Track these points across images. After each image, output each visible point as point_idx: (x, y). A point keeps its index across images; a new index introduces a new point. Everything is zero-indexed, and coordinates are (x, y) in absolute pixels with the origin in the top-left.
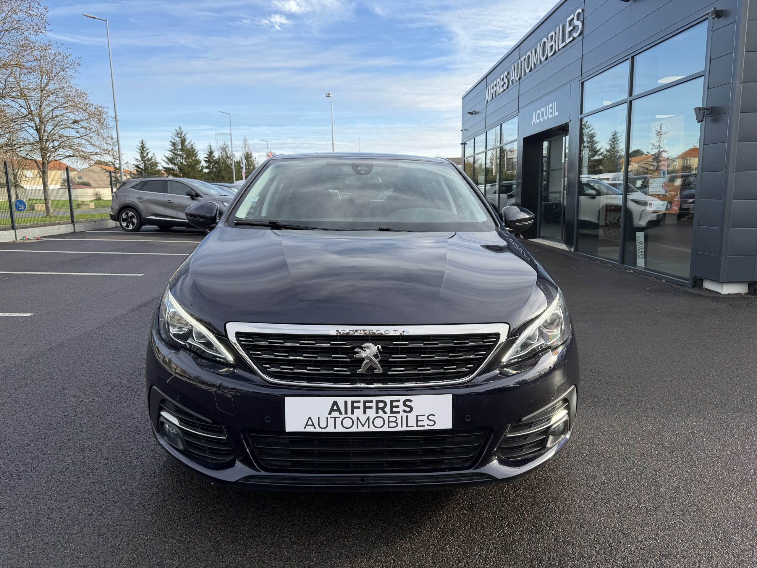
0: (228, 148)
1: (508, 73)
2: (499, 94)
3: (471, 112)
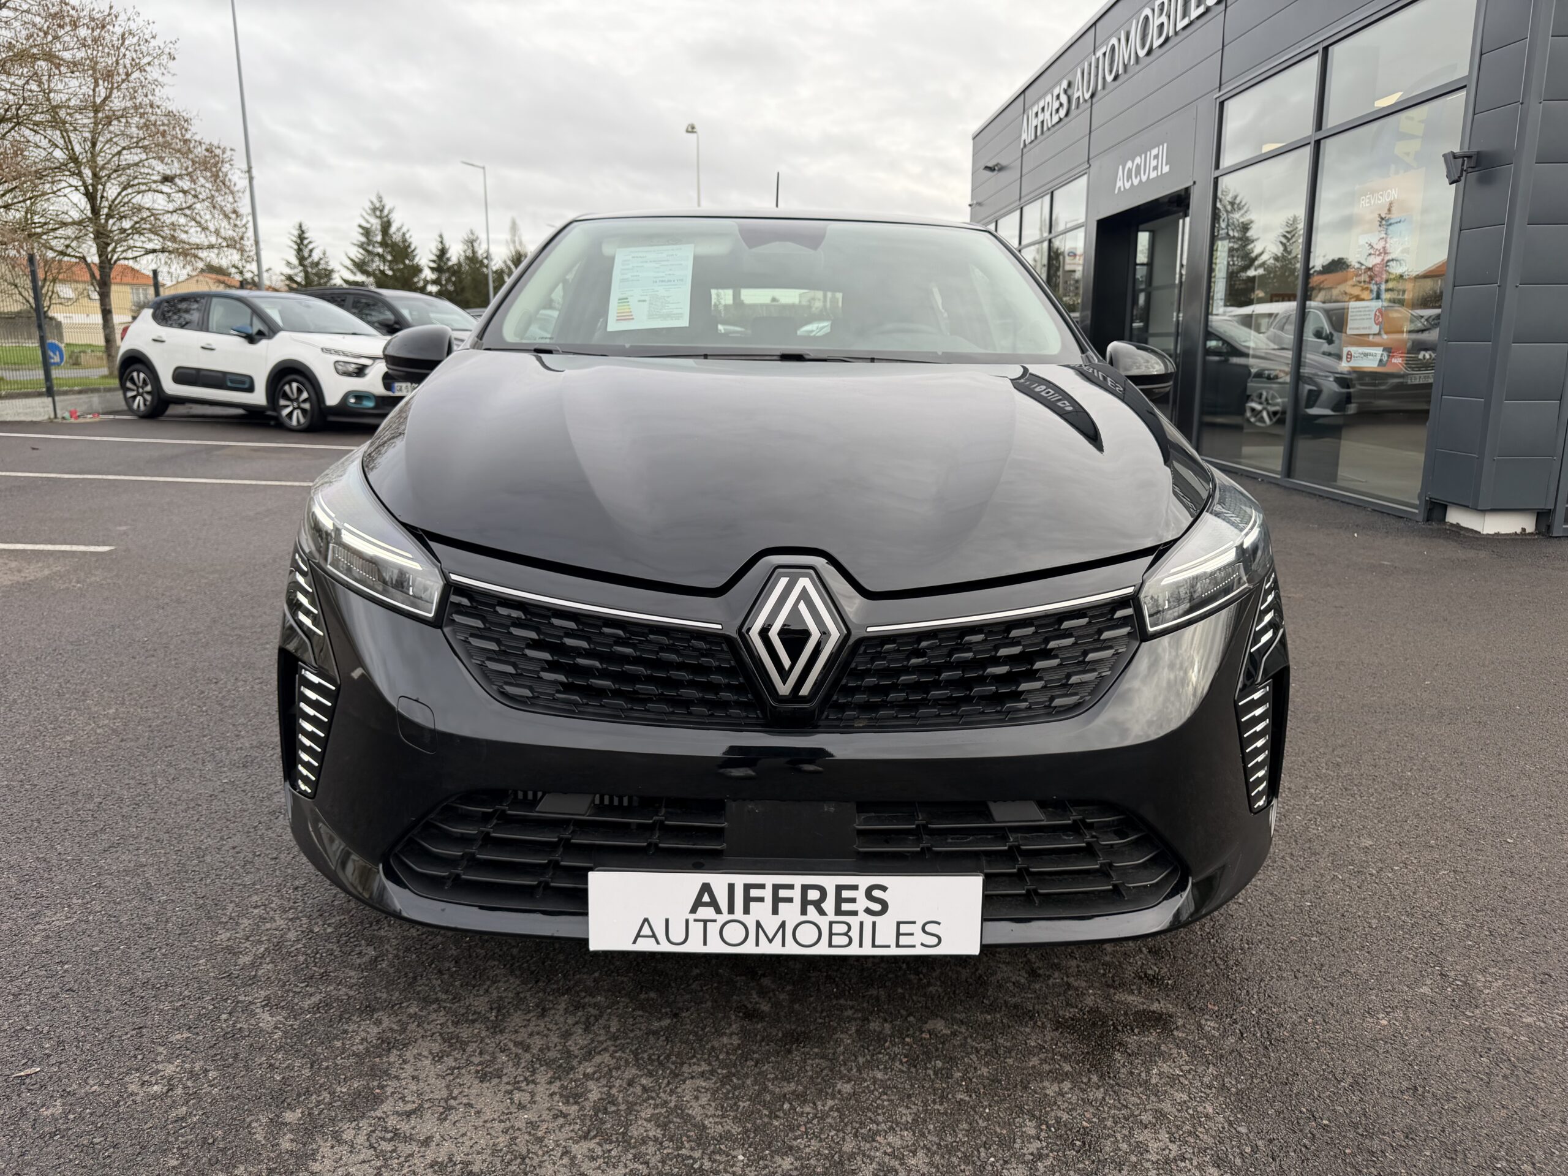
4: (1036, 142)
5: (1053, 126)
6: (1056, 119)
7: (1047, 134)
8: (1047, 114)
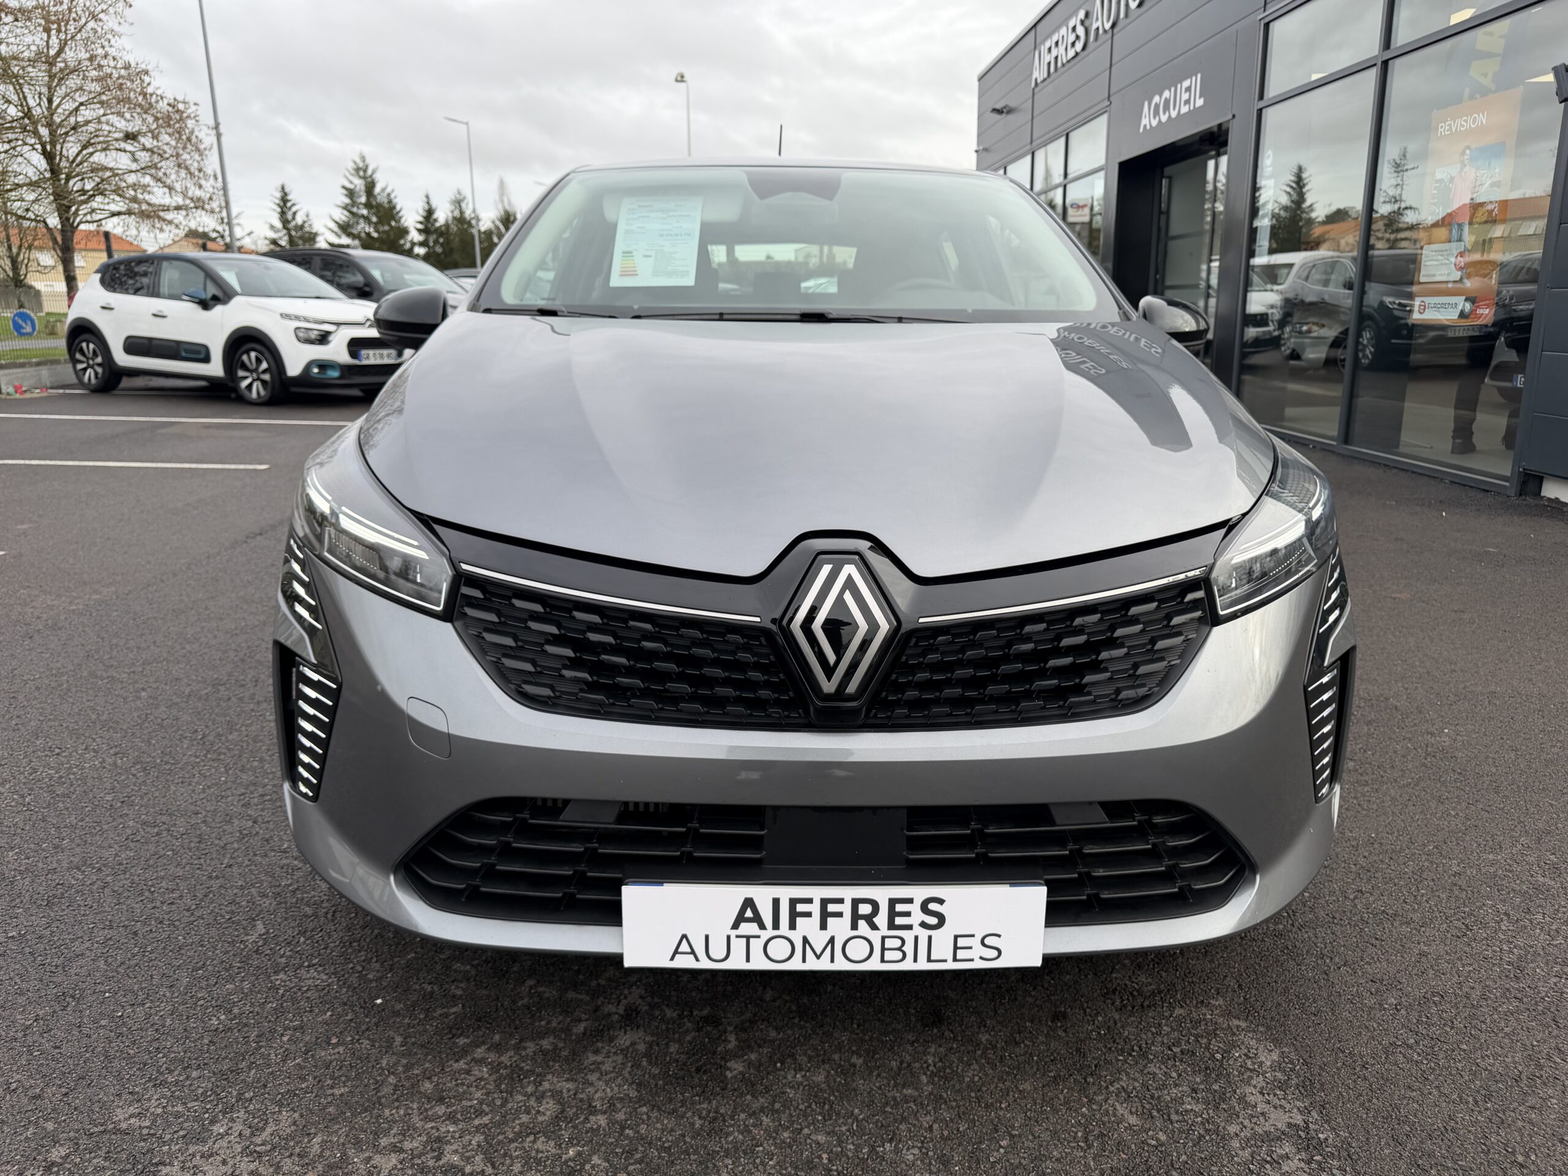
4: (1049, 80)
5: (1068, 62)
6: (1071, 53)
7: (1061, 71)
8: (1062, 48)
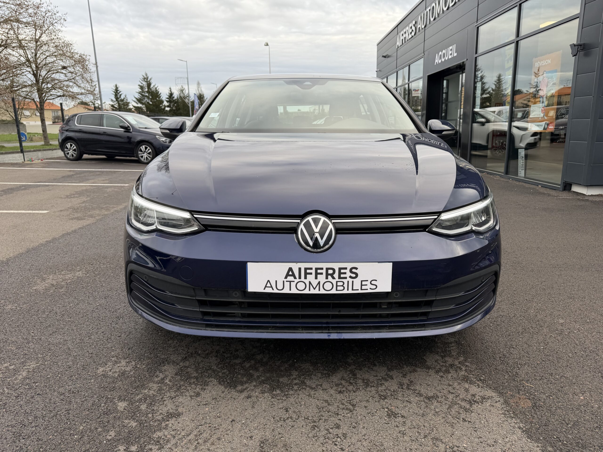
0: (185, 90)
1: (416, 23)
2: (408, 40)
3: (384, 55)
